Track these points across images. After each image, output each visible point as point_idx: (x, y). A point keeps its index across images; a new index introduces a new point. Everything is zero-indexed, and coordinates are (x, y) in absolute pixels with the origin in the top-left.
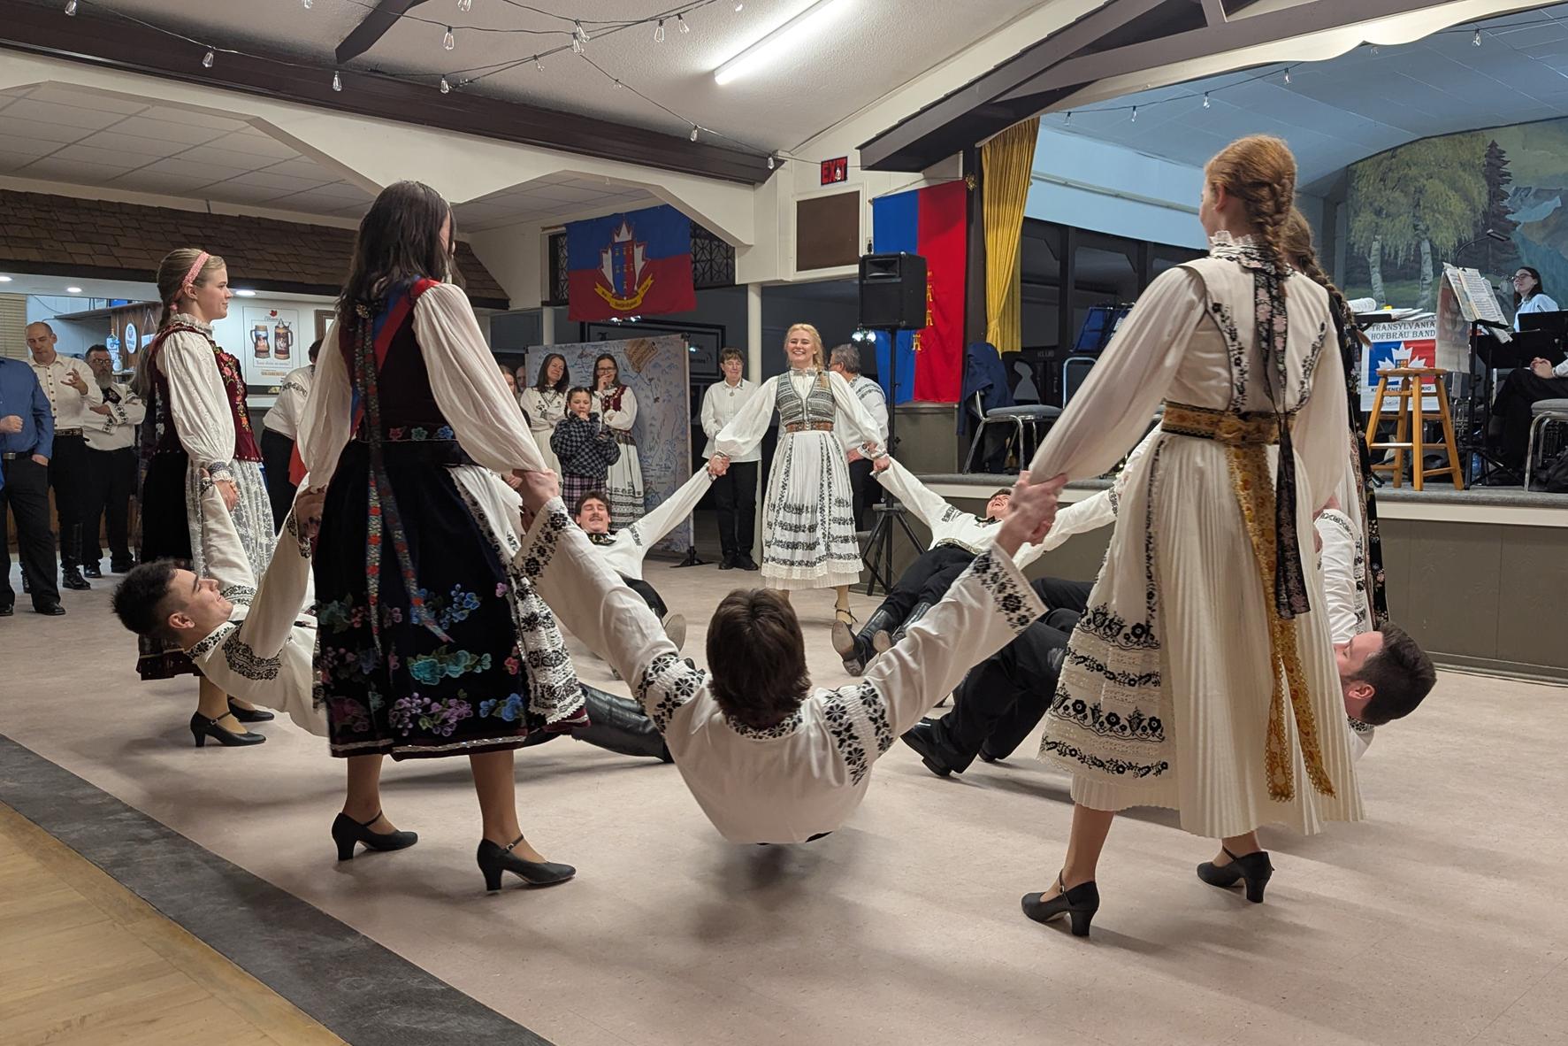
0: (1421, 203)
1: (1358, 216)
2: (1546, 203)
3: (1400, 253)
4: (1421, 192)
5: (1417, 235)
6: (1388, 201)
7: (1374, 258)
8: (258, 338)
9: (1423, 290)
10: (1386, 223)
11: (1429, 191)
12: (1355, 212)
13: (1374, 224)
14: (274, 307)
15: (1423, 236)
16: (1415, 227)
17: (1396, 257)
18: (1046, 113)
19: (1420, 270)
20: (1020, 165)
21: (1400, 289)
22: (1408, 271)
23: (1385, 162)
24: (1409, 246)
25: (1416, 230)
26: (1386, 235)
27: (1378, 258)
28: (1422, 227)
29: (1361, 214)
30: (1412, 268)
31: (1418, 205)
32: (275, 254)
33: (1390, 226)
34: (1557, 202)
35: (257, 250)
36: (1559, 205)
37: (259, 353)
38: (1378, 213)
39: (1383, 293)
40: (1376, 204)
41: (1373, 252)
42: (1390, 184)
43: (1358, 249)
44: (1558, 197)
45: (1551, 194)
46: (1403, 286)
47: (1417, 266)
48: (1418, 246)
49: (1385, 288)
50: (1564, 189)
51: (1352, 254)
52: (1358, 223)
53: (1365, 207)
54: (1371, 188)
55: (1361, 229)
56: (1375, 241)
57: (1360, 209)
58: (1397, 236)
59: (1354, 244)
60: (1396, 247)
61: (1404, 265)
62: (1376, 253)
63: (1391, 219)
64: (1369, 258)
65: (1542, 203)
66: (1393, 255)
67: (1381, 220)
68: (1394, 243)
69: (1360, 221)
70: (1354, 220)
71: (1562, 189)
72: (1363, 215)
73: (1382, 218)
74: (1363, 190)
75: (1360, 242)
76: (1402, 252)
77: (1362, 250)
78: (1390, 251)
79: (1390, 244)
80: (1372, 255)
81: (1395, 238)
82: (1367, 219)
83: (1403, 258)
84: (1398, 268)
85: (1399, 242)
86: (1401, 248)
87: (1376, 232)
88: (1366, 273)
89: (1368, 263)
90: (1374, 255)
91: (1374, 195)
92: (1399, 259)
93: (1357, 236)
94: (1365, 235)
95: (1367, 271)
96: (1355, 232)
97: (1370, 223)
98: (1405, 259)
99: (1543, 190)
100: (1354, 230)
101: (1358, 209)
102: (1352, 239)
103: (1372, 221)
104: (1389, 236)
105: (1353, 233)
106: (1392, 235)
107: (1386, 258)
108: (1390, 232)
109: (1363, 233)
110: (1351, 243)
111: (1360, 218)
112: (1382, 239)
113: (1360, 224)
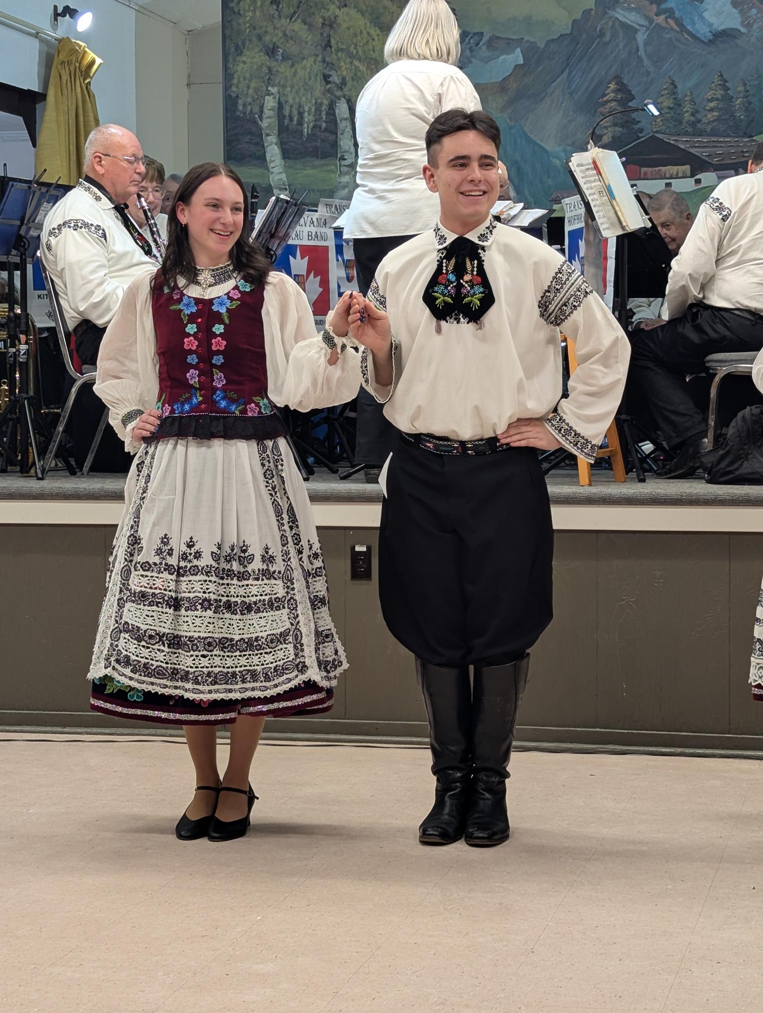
0: (333, 42)
1: (240, 54)
2: (502, 57)
3: (307, 118)
4: (331, 26)
5: (329, 91)
6: (285, 35)
7: (268, 122)
9: (342, 174)
10: (283, 69)
11: (344, 26)
12: (237, 48)
13: (265, 70)
15: (339, 93)
16: (326, 78)
17: (300, 123)
19: (335, 145)
21: (310, 172)
22: (319, 144)
24: (318, 106)
25: (328, 82)
26: (284, 86)
27: (274, 122)
28: (335, 79)
29: (245, 51)
30: (323, 141)
31: (328, 45)
33: (288, 73)
34: (517, 57)
36: (521, 61)
38: (271, 52)
39: (283, 176)
40: (267, 39)
41: (267, 113)
42: (286, 11)
43: (244, 105)
44: (518, 50)
45: (510, 44)
46: (313, 167)
47: (331, 137)
48: (332, 107)
49: (286, 168)
50: (526, 38)
51: (235, 111)
52: (242, 65)
53: (250, 41)
54: (258, 13)
55: (247, 75)
56: (268, 95)
57: (244, 44)
58: (299, 89)
59: (237, 96)
60: (300, 106)
61: (314, 135)
62: (271, 113)
63: (290, 62)
64: (261, 118)
65: (498, 57)
66: (295, 119)
67: (275, 63)
68: (297, 100)
69: (244, 62)
70: (234, 60)
71: (523, 39)
72: (248, 53)
73: (277, 60)
74: (247, 14)
75: (247, 94)
76: (309, 114)
77: (249, 108)
78: (291, 112)
79: (291, 101)
80: (264, 116)
81: (297, 92)
82: (254, 60)
83: (311, 125)
84: (304, 139)
85: (304, 99)
86: (306, 109)
87: (269, 82)
88: (257, 144)
89: (261, 129)
90: (268, 118)
91: (265, 24)
92: (306, 126)
93: (240, 86)
94: (253, 85)
95: (258, 140)
96: (239, 79)
97: (261, 67)
98: (314, 127)
99: (498, 38)
100: (236, 76)
101: (240, 44)
102: (234, 89)
103: (262, 64)
104: (289, 89)
105: (235, 81)
106: (292, 87)
107: (286, 122)
108: (289, 83)
109: (250, 81)
110: (234, 95)
111: (244, 59)
112: (279, 92)
113: (245, 66)
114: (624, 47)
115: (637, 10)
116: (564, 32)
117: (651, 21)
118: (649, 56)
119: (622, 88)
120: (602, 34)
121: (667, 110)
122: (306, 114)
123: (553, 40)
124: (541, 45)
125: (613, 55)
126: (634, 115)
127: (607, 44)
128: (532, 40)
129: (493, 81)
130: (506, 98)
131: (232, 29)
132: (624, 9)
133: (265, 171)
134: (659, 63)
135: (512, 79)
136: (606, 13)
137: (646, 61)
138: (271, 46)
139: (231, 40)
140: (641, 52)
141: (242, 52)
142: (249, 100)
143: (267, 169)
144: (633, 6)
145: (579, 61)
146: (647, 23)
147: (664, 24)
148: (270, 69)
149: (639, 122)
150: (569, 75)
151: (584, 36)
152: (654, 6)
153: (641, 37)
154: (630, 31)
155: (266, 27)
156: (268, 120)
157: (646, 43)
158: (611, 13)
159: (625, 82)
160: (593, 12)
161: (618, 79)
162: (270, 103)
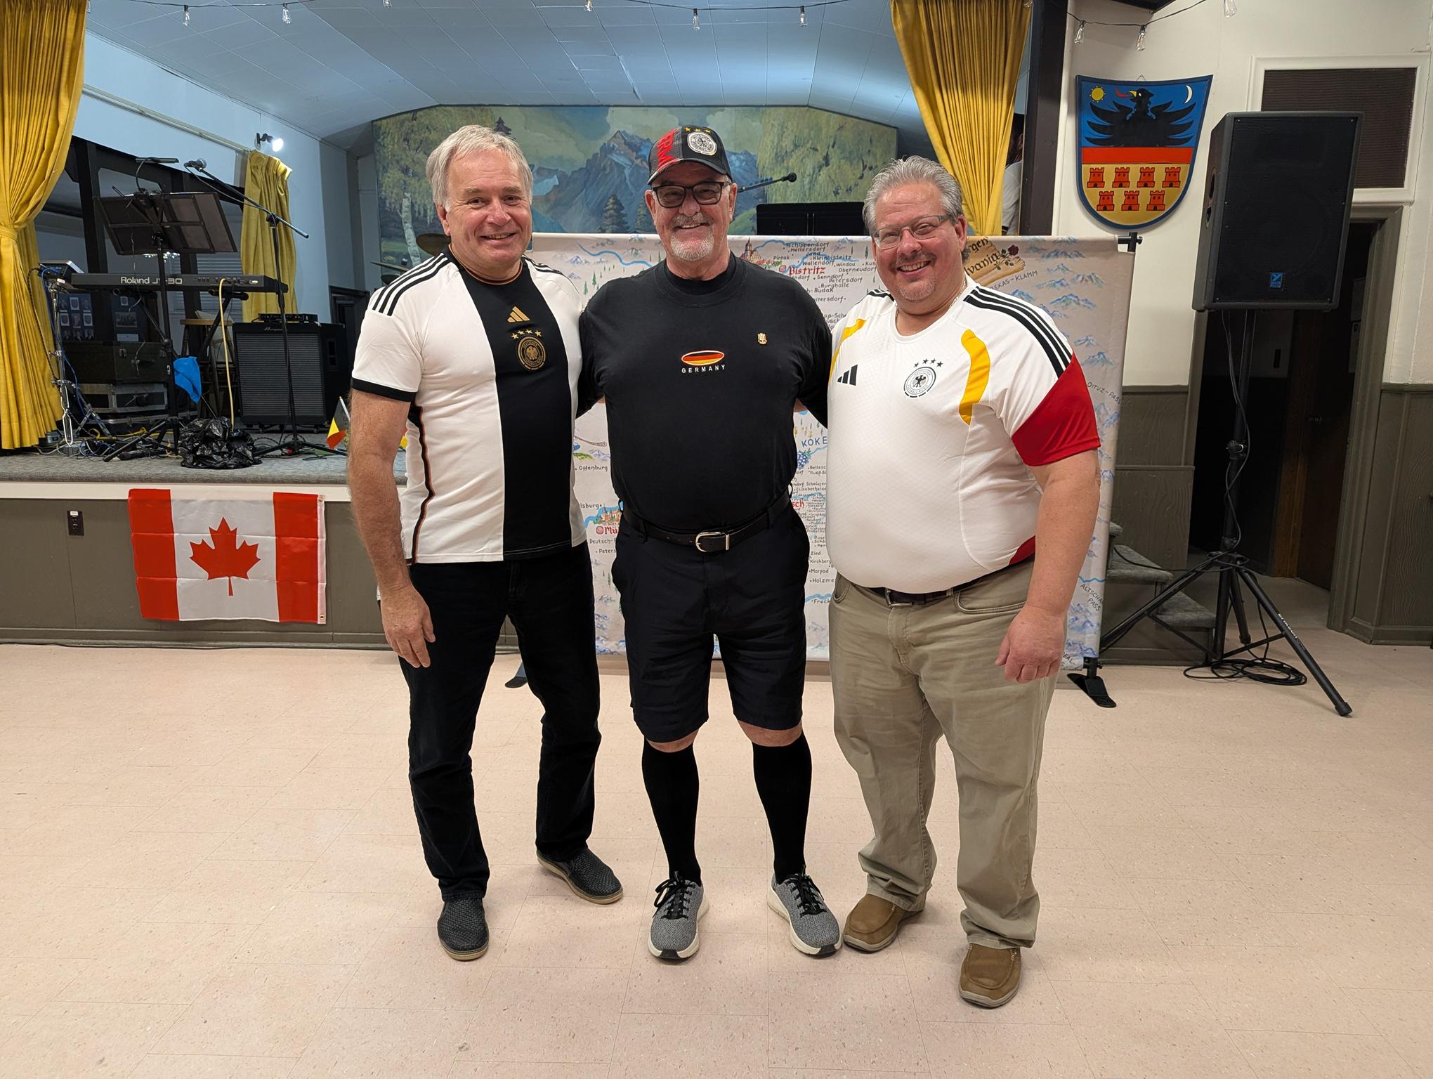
2: (546, 180)
7: (405, 215)
10: (413, 181)
12: (384, 167)
13: (402, 181)
17: (425, 216)
23: (407, 122)
26: (414, 193)
27: (409, 215)
29: (389, 170)
33: (417, 185)
34: (555, 181)
36: (557, 183)
38: (405, 171)
40: (402, 163)
41: (404, 209)
42: (413, 146)
43: (390, 204)
44: (556, 176)
45: (551, 173)
50: (560, 169)
51: (384, 208)
52: (387, 179)
53: (392, 164)
54: (396, 146)
55: (391, 185)
56: (405, 198)
57: (388, 165)
58: (424, 195)
59: (386, 198)
60: (425, 205)
61: (433, 223)
62: (407, 209)
63: (417, 178)
64: (401, 213)
65: (543, 180)
66: (422, 213)
67: (408, 178)
68: (423, 202)
69: (389, 177)
70: (383, 175)
71: (557, 170)
72: (391, 171)
73: (409, 177)
74: (389, 146)
75: (391, 198)
76: (430, 210)
77: (393, 205)
78: (419, 209)
79: (419, 202)
80: (403, 211)
81: (423, 196)
82: (396, 176)
83: (432, 217)
84: (428, 226)
85: (427, 201)
86: (429, 207)
87: (405, 190)
88: (399, 228)
89: (401, 218)
90: (405, 212)
91: (400, 153)
92: (428, 217)
93: (387, 191)
94: (395, 191)
95: (400, 226)
96: (386, 187)
97: (399, 180)
98: (434, 218)
99: (544, 169)
100: (384, 185)
101: (386, 165)
102: (383, 193)
103: (400, 179)
104: (417, 195)
105: (384, 189)
106: (419, 194)
107: (417, 215)
108: (417, 191)
109: (393, 188)
110: (383, 197)
111: (389, 174)
112: (411, 196)
113: (390, 180)
114: (618, 177)
115: (625, 155)
116: (582, 167)
117: (633, 162)
118: (632, 184)
119: (617, 202)
120: (605, 169)
121: (643, 216)
122: (428, 211)
123: (576, 171)
124: (569, 174)
125: (610, 183)
126: (624, 219)
127: (607, 175)
128: (563, 170)
129: (541, 194)
130: (549, 205)
131: (380, 155)
132: (617, 154)
133: (404, 244)
134: (638, 188)
135: (552, 194)
136: (606, 156)
137: (630, 186)
138: (405, 167)
139: (380, 163)
140: (628, 181)
141: (387, 171)
142: (393, 200)
143: (406, 243)
144: (622, 152)
145: (592, 184)
146: (630, 163)
147: (640, 165)
148: (405, 182)
149: (627, 223)
150: (585, 194)
151: (594, 169)
152: (635, 154)
153: (627, 172)
154: (621, 168)
155: (401, 155)
156: (406, 214)
157: (630, 176)
158: (609, 156)
159: (618, 198)
160: (599, 155)
161: (614, 196)
162: (406, 203)
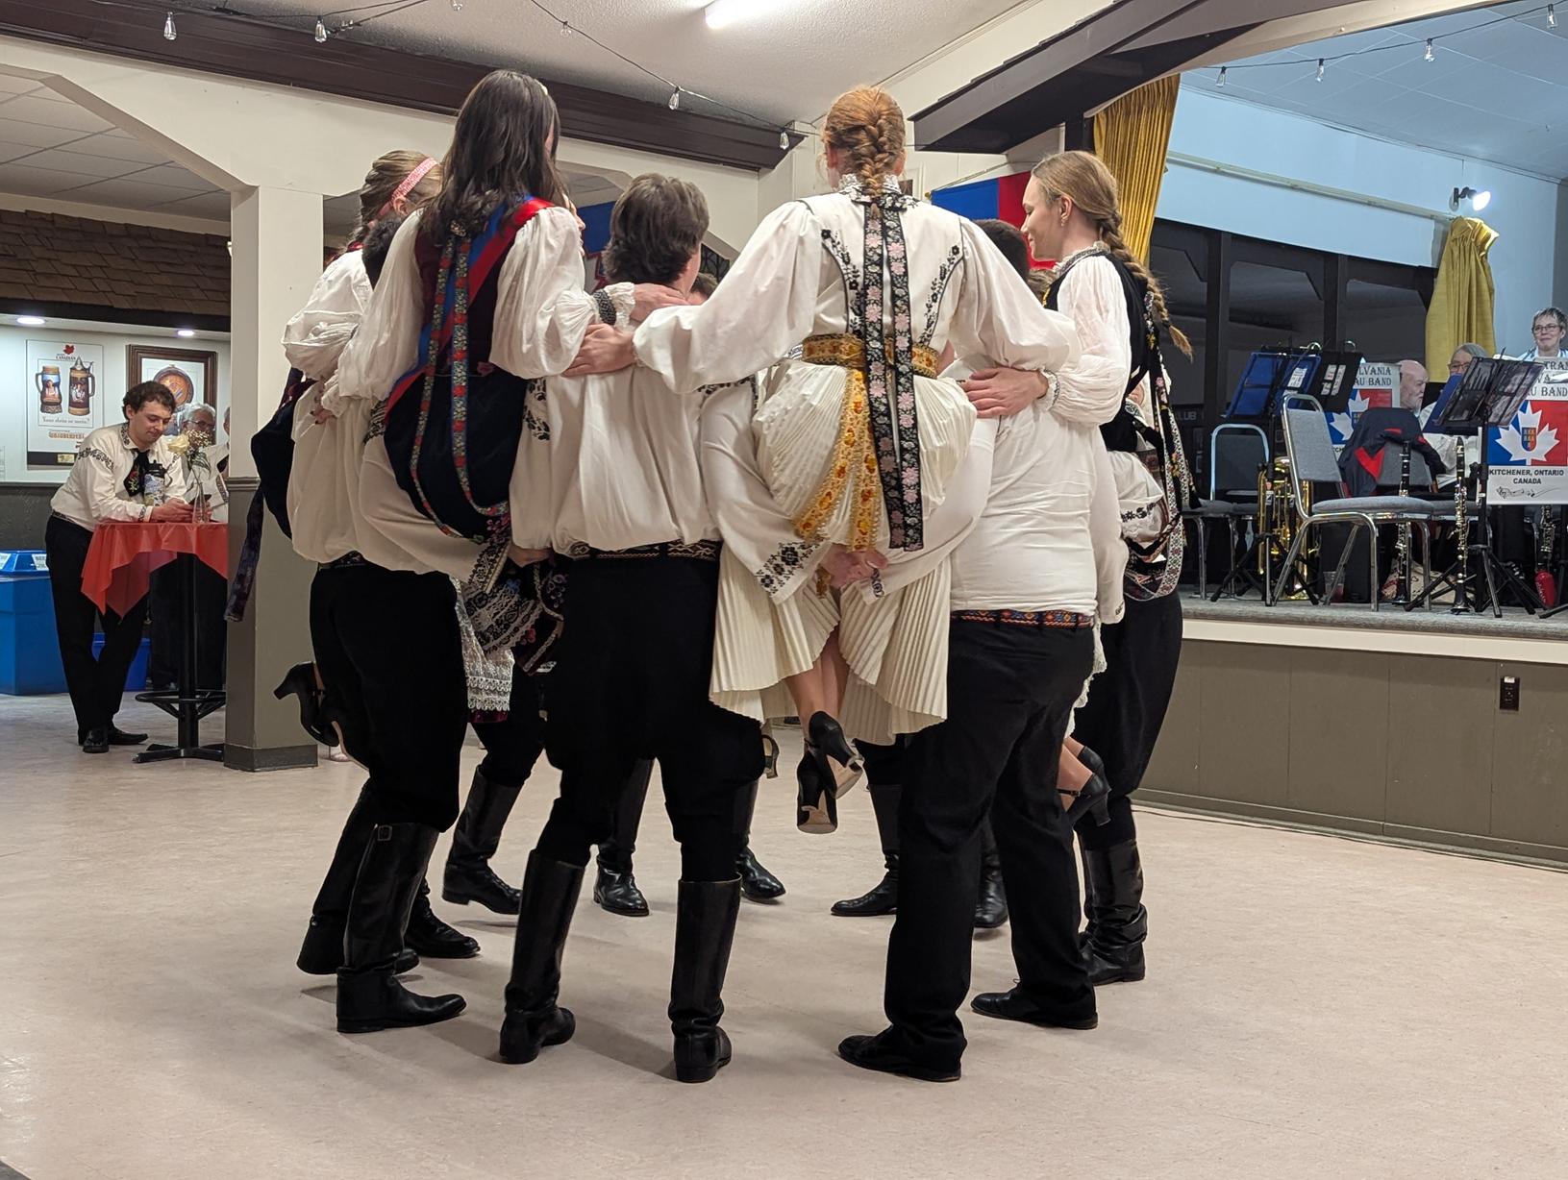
8: (46, 384)
14: (70, 341)
18: (1189, 68)
20: (1149, 144)
32: (74, 266)
35: (49, 260)
37: (48, 405)
